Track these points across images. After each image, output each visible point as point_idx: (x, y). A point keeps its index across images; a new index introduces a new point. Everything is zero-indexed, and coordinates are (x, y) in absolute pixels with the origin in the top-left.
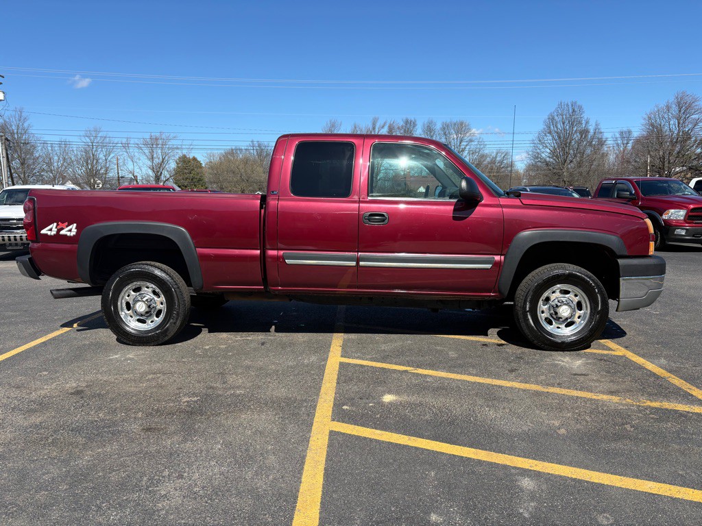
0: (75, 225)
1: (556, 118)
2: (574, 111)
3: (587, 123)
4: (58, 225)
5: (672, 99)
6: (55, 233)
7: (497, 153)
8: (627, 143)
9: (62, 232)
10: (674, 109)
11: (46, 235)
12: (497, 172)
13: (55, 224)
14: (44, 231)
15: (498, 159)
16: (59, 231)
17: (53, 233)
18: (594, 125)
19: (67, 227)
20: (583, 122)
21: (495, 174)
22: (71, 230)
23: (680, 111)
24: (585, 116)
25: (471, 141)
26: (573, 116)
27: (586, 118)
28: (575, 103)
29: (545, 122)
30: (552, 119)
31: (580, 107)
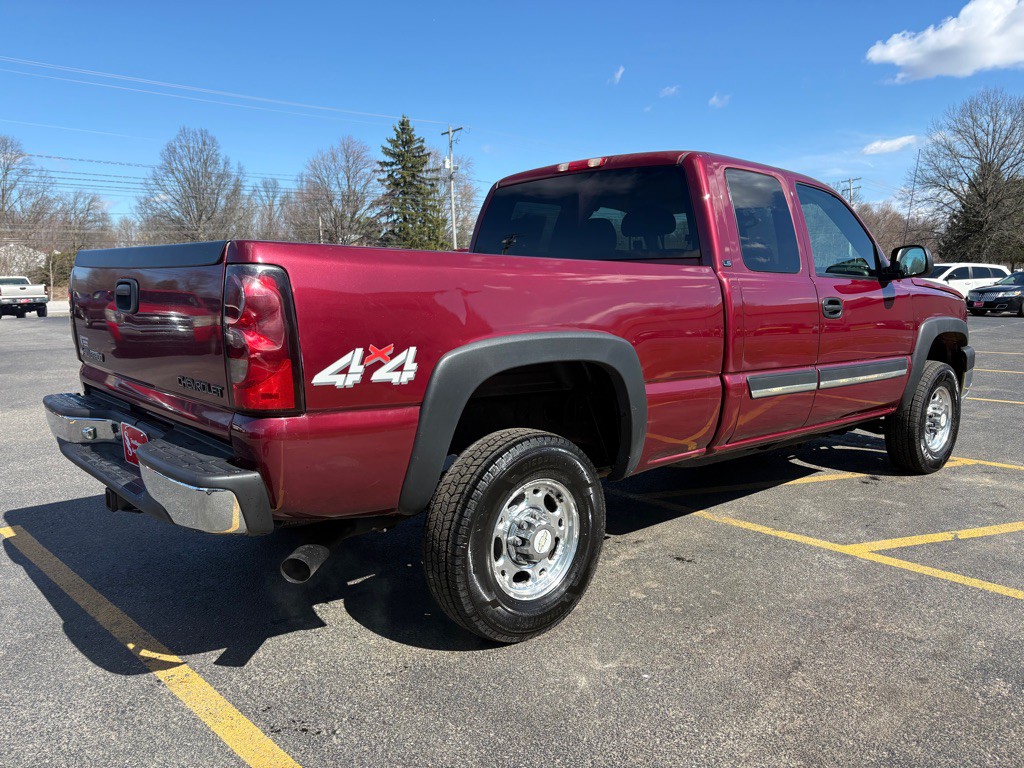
0: (413, 350)
1: (179, 150)
2: (204, 144)
3: (226, 163)
4: (366, 353)
5: (337, 146)
6: (357, 378)
7: (76, 198)
8: (274, 197)
9: (378, 376)
10: (341, 159)
11: (331, 388)
12: (79, 228)
13: (359, 352)
14: (322, 378)
15: (80, 206)
16: (369, 371)
17: (354, 378)
18: (236, 168)
19: (392, 356)
20: (221, 161)
21: (77, 231)
22: (400, 368)
23: (348, 161)
24: (223, 153)
25: (25, 172)
26: (206, 151)
27: (224, 157)
28: (206, 132)
29: (162, 154)
30: (171, 150)
31: (213, 140)
